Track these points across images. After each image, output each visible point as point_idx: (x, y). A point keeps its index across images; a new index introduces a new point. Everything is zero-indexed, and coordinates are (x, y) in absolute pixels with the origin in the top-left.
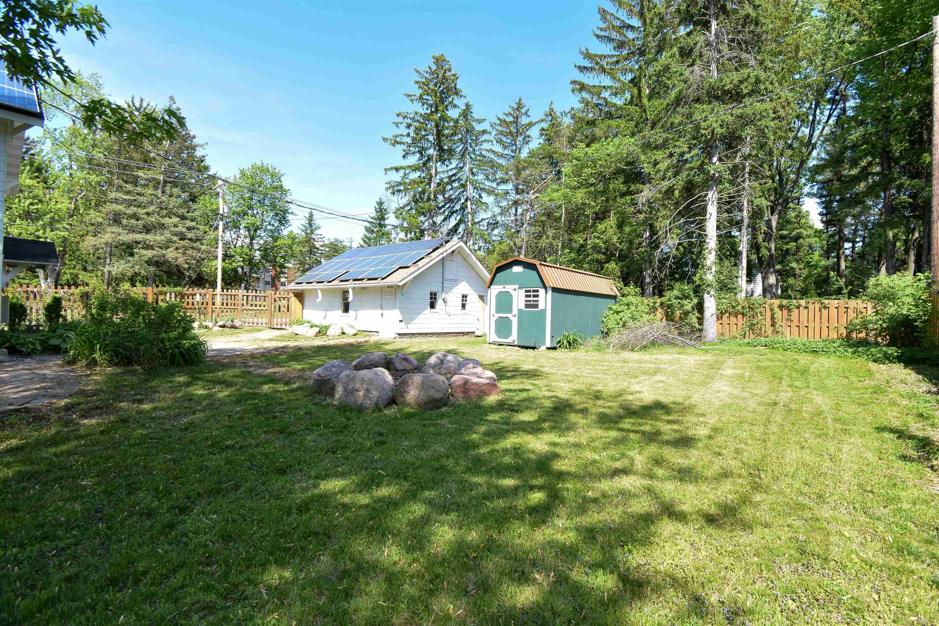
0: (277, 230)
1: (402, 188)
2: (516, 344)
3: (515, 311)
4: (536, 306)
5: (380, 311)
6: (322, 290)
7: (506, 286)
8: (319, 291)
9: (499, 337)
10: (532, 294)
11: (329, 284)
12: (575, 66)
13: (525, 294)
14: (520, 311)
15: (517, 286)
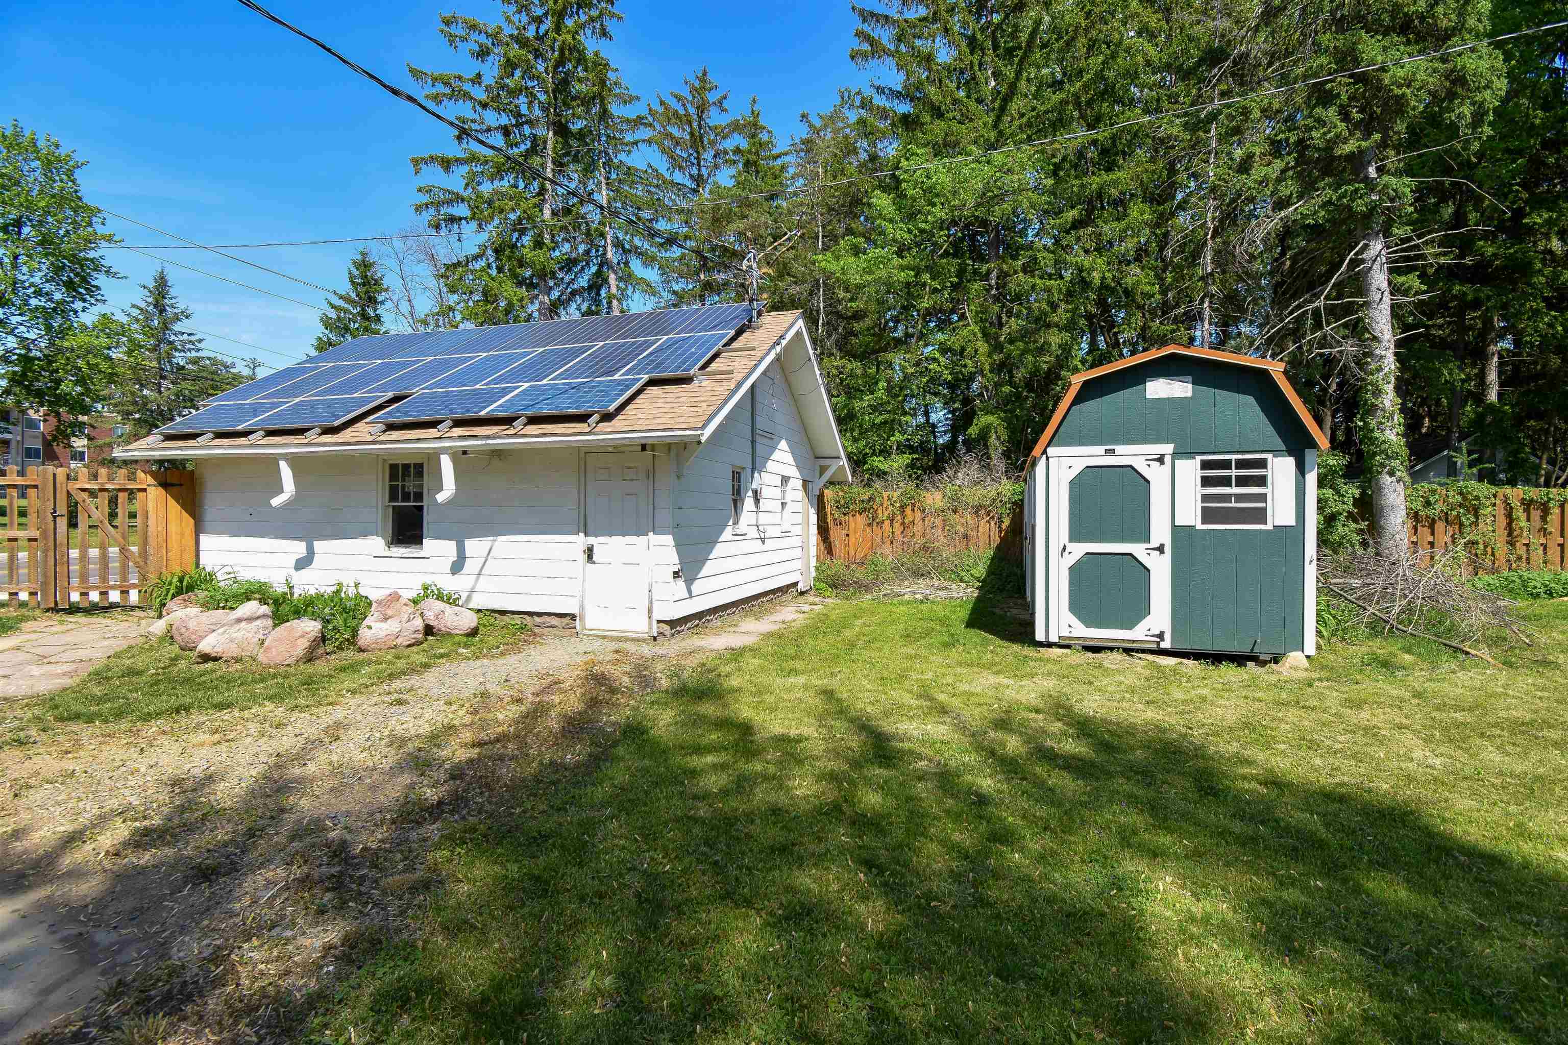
0: (60, 309)
1: (461, 210)
2: (1166, 644)
3: (1161, 532)
4: (1260, 516)
5: (580, 541)
6: (295, 461)
7: (1119, 449)
8: (283, 465)
9: (1089, 622)
10: (1234, 472)
11: (333, 438)
12: (853, 8)
13: (1200, 473)
14: (1180, 533)
15: (1167, 449)
